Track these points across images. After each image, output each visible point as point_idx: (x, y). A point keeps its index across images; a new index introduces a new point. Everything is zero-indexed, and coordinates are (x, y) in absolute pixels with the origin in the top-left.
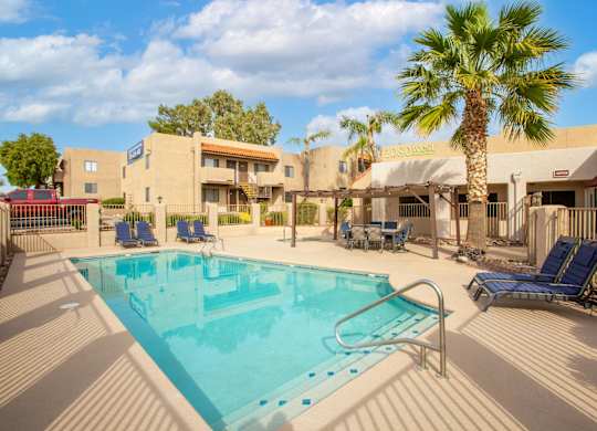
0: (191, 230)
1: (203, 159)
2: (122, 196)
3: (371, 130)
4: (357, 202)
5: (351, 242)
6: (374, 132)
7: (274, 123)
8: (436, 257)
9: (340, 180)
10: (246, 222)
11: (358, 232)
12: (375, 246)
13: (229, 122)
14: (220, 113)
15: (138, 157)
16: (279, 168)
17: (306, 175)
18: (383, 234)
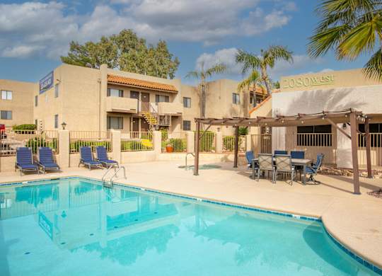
0: (94, 155)
1: (109, 90)
2: (34, 123)
3: (265, 63)
4: (254, 131)
5: (257, 172)
6: (268, 66)
7: (173, 60)
8: (357, 192)
9: (233, 111)
10: (148, 149)
11: (265, 161)
12: (283, 177)
13: (133, 58)
14: (125, 50)
15: (48, 87)
16: (178, 99)
17: (202, 106)
18: (293, 164)
